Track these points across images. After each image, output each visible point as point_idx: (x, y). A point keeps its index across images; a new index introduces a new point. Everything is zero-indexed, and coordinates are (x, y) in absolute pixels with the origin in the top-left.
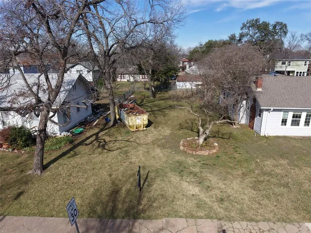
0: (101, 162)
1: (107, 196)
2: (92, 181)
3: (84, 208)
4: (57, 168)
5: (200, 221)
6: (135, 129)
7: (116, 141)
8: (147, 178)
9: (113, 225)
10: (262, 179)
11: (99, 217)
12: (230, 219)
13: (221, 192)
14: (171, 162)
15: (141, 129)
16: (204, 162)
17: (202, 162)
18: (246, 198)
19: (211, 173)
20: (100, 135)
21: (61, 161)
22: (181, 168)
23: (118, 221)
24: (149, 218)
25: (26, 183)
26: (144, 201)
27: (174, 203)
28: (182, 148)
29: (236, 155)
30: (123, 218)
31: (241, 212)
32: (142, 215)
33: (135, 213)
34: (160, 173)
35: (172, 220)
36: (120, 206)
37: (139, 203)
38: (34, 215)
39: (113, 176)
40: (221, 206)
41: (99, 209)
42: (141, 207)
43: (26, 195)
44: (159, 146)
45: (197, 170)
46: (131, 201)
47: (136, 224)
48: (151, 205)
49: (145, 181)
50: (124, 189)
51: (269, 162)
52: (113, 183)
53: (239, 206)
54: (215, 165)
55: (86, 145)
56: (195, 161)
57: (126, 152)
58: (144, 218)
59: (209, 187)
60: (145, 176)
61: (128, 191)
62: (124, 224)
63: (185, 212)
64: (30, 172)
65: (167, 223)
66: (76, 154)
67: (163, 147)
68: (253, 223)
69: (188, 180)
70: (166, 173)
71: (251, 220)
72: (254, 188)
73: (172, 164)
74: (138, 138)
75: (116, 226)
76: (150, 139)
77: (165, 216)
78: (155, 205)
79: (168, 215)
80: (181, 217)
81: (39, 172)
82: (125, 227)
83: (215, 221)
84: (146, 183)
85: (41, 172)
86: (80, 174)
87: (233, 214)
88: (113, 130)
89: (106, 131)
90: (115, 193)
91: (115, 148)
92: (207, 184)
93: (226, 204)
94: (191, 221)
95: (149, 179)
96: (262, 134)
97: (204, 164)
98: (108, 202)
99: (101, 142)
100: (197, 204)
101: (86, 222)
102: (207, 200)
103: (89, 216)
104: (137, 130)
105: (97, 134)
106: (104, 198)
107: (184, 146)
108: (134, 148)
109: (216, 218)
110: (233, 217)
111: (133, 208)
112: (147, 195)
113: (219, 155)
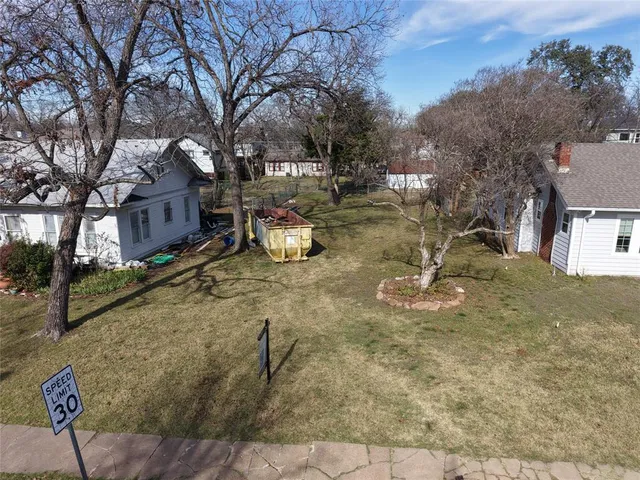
0: (195, 318)
1: (190, 387)
2: (164, 356)
3: (134, 411)
4: (98, 328)
5: (400, 453)
6: (283, 259)
7: (238, 279)
8: (289, 353)
9: (191, 452)
10: (565, 364)
11: (163, 432)
12: (478, 452)
13: (462, 389)
14: (351, 322)
15: (297, 258)
16: (430, 325)
17: (423, 325)
18: (523, 405)
19: (440, 348)
20: (206, 268)
21: (109, 315)
22: (373, 336)
23: (205, 443)
24: (280, 440)
25: (23, 355)
26: (276, 402)
27: (345, 409)
28: (380, 296)
29: (506, 313)
30: (218, 436)
31: (508, 436)
32: (264, 432)
33: (246, 428)
34: (323, 344)
35: (333, 448)
36: (215, 410)
37: (261, 406)
38: (19, 421)
39: (215, 348)
40: (458, 420)
41: (165, 416)
42: (264, 415)
43: (13, 379)
44: (330, 291)
45: (409, 340)
46: (242, 401)
47: (245, 452)
48: (288, 412)
49: (285, 359)
50: (232, 374)
51: (583, 329)
52: (212, 362)
53: (503, 424)
54: (452, 331)
55: (173, 285)
56: (408, 322)
57: (255, 301)
58: (267, 440)
59: (433, 378)
60: (287, 350)
61: (242, 380)
62: (216, 451)
63: (366, 429)
64: (38, 334)
65: (321, 452)
66: (145, 303)
68: (538, 465)
69: (386, 361)
70: (335, 345)
71: (534, 457)
72: (543, 383)
73: (353, 326)
74: (287, 275)
75: (196, 455)
76: (312, 276)
77: (316, 437)
79: (327, 436)
80: (356, 441)
81: (56, 334)
82: (217, 459)
83: (440, 454)
84: (287, 364)
85: (61, 334)
86: (143, 340)
87: (486, 440)
88: (237, 259)
89: (222, 261)
92: (430, 370)
93: (471, 415)
94: (380, 452)
95: (294, 356)
96: (570, 271)
97: (426, 329)
98: (190, 400)
99: (205, 282)
100: (400, 413)
101: (130, 442)
103: (141, 430)
104: (287, 260)
105: (200, 267)
106: (184, 390)
107: (385, 291)
108: (274, 294)
109: (443, 447)
110: (485, 447)
111: (245, 416)
112: (284, 389)
113: (465, 311)
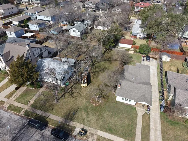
0: (70, 102)
1: (68, 114)
2: (66, 109)
3: (63, 116)
5: (81, 125)
7: (76, 92)
10: (101, 118)
11: (65, 119)
13: (90, 119)
15: (85, 87)
18: (93, 122)
19: (91, 112)
20: (73, 87)
22: (86, 109)
25: (54, 106)
27: (79, 119)
28: (91, 101)
33: (71, 119)
36: (69, 117)
39: (71, 108)
41: (66, 117)
42: (73, 118)
43: (54, 109)
45: (89, 110)
46: (72, 116)
47: (71, 122)
51: (106, 113)
52: (70, 110)
53: (90, 123)
54: (94, 110)
55: (68, 93)
56: (91, 107)
58: (73, 121)
59: (88, 117)
62: (69, 121)
64: (55, 102)
66: (64, 97)
67: (86, 99)
69: (85, 113)
70: (82, 110)
72: (97, 120)
73: (85, 107)
74: (82, 92)
75: (67, 121)
76: (85, 93)
78: (76, 119)
79: (77, 122)
80: (79, 123)
84: (76, 112)
85: (57, 103)
87: (88, 125)
88: (77, 85)
89: (75, 85)
90: (70, 113)
91: (74, 96)
93: (88, 122)
95: (78, 111)
97: (92, 109)
99: (72, 92)
100: (83, 121)
102: (86, 120)
108: (79, 98)
109: (84, 125)
112: (75, 116)
113: (98, 106)
